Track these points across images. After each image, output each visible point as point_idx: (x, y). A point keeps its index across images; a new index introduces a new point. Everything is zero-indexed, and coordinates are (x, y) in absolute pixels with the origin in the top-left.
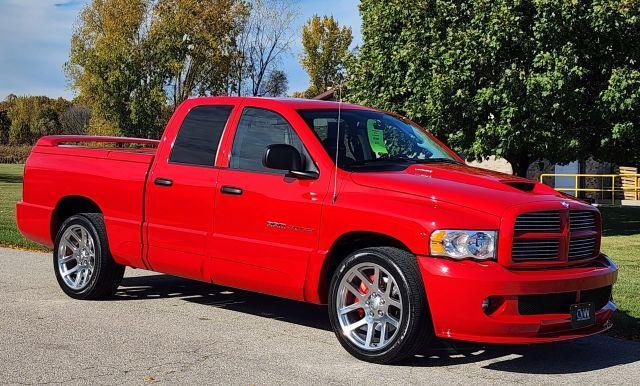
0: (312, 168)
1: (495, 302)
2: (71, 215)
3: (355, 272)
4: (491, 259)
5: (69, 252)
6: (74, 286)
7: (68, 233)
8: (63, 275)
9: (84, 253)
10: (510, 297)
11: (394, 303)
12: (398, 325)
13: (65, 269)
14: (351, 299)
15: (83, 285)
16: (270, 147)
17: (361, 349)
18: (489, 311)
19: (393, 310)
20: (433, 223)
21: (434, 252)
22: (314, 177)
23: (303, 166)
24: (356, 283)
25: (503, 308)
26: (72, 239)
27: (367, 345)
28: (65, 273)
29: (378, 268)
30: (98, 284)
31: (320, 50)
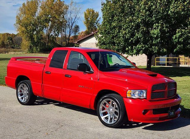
0: (92, 70)
1: (146, 111)
2: (22, 81)
3: (105, 101)
4: (145, 98)
5: (21, 91)
6: (23, 101)
7: (21, 86)
8: (19, 98)
9: (25, 92)
10: (150, 110)
11: (116, 110)
12: (117, 117)
13: (20, 96)
14: (103, 109)
15: (25, 101)
16: (79, 64)
17: (106, 123)
18: (144, 113)
19: (116, 113)
20: (128, 88)
21: (128, 96)
22: (92, 73)
23: (89, 70)
24: (105, 104)
25: (148, 113)
26: (21, 88)
27: (108, 122)
28: (20, 97)
29: (111, 100)
30: (30, 101)
31: (89, 19)
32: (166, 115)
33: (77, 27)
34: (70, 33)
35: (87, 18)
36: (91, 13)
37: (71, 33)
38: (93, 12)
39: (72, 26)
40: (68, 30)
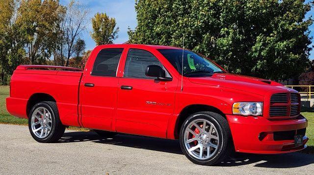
0: (168, 76)
1: (263, 135)
2: (39, 102)
3: (193, 123)
4: (260, 116)
5: (36, 120)
6: (40, 136)
7: (37, 111)
9: (45, 120)
10: (269, 133)
11: (214, 137)
12: (216, 147)
13: (35, 128)
14: (191, 136)
15: (46, 136)
16: (149, 66)
17: (198, 159)
18: (261, 139)
19: (213, 141)
20: (232, 99)
21: (234, 113)
22: (169, 80)
24: (193, 128)
25: (267, 138)
26: (38, 114)
27: (200, 157)
28: (35, 131)
29: (205, 121)
30: (54, 135)
31: (100, 30)
32: (290, 143)
33: (81, 44)
34: (69, 51)
35: (96, 29)
36: (104, 20)
37: (71, 52)
38: (107, 19)
39: (72, 41)
40: (66, 47)
